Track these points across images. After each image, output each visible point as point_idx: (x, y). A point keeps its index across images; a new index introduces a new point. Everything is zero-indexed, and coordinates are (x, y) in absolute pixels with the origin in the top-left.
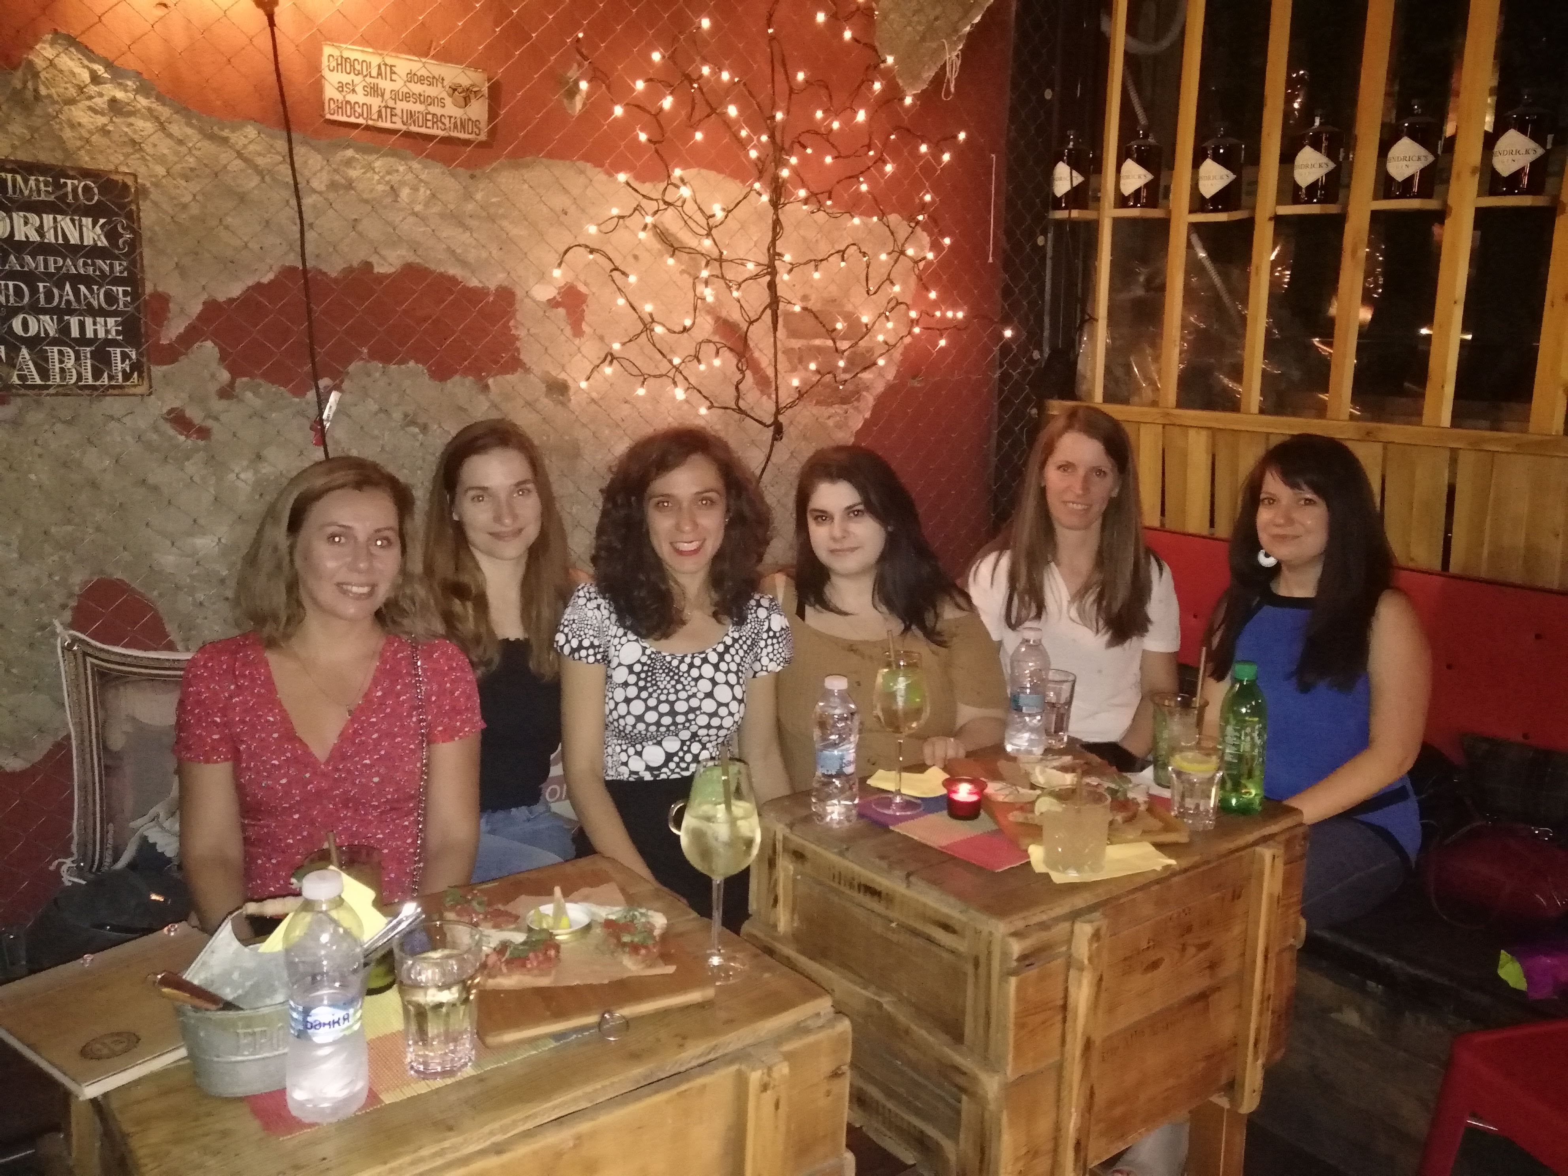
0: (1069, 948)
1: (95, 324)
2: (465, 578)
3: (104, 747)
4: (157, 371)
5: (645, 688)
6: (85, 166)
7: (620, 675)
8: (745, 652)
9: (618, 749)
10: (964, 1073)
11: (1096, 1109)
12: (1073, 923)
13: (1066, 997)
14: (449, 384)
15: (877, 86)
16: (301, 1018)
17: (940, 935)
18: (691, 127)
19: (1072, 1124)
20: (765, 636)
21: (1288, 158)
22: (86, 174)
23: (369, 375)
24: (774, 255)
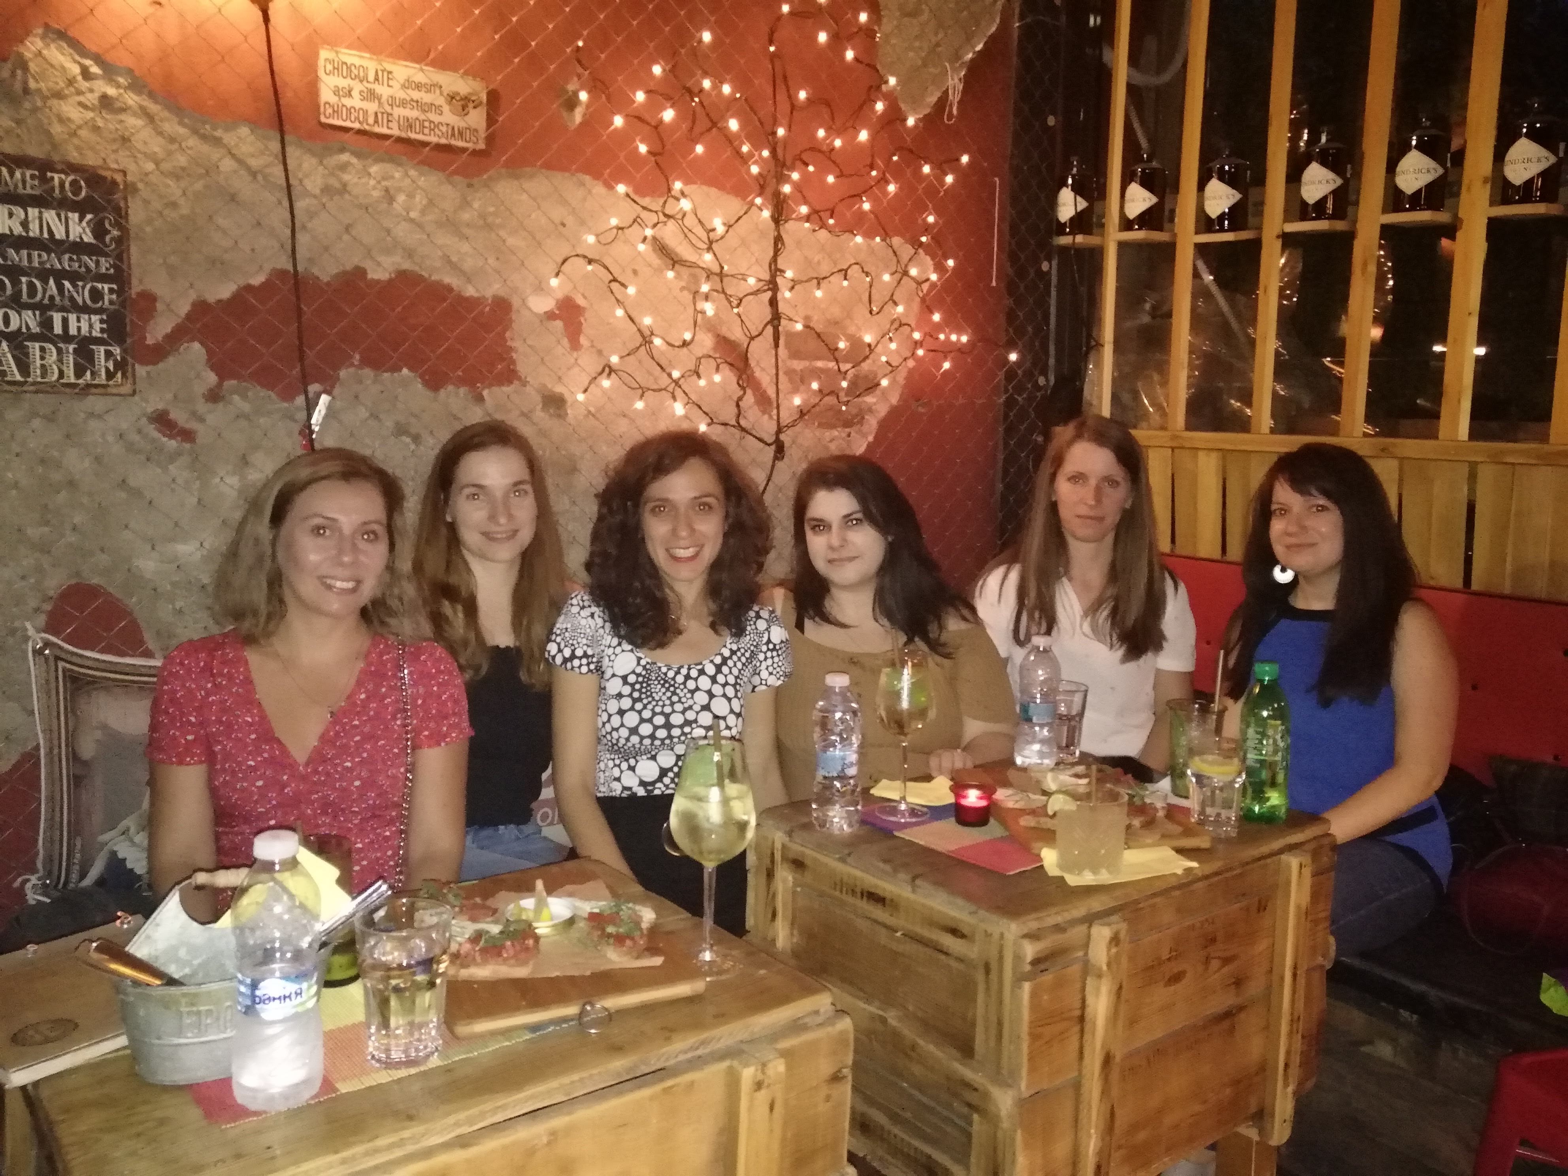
0: (1086, 954)
1: (79, 320)
2: (453, 580)
3: (74, 757)
4: (141, 371)
5: (640, 699)
6: (73, 161)
7: (614, 686)
8: (744, 664)
9: (611, 764)
10: (976, 1090)
11: (1117, 1131)
12: (1090, 927)
13: (1083, 1006)
14: (442, 392)
15: (880, 106)
16: (249, 992)
17: (948, 941)
18: (692, 140)
19: (1092, 1145)
20: (764, 648)
21: (1294, 176)
22: (71, 168)
23: (360, 382)
24: (775, 271)
